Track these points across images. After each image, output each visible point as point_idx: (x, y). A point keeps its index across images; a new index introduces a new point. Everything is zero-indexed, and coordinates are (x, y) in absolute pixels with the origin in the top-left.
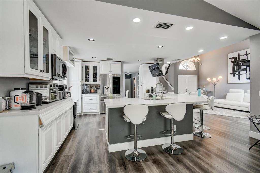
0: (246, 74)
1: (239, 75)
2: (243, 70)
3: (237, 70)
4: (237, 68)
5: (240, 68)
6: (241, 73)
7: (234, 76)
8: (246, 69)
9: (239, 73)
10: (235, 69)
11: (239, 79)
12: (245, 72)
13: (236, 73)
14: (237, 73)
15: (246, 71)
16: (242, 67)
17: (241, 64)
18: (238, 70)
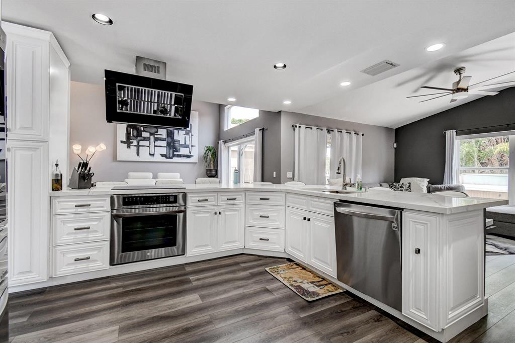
0: (149, 146)
1: (138, 146)
2: (145, 139)
3: (134, 138)
4: (135, 134)
5: (139, 134)
6: (141, 143)
7: (129, 147)
8: (150, 139)
9: (138, 143)
10: (131, 135)
11: (138, 154)
12: (147, 143)
13: (132, 143)
14: (135, 143)
15: (149, 142)
16: (143, 133)
17: (142, 128)
18: (137, 137)
